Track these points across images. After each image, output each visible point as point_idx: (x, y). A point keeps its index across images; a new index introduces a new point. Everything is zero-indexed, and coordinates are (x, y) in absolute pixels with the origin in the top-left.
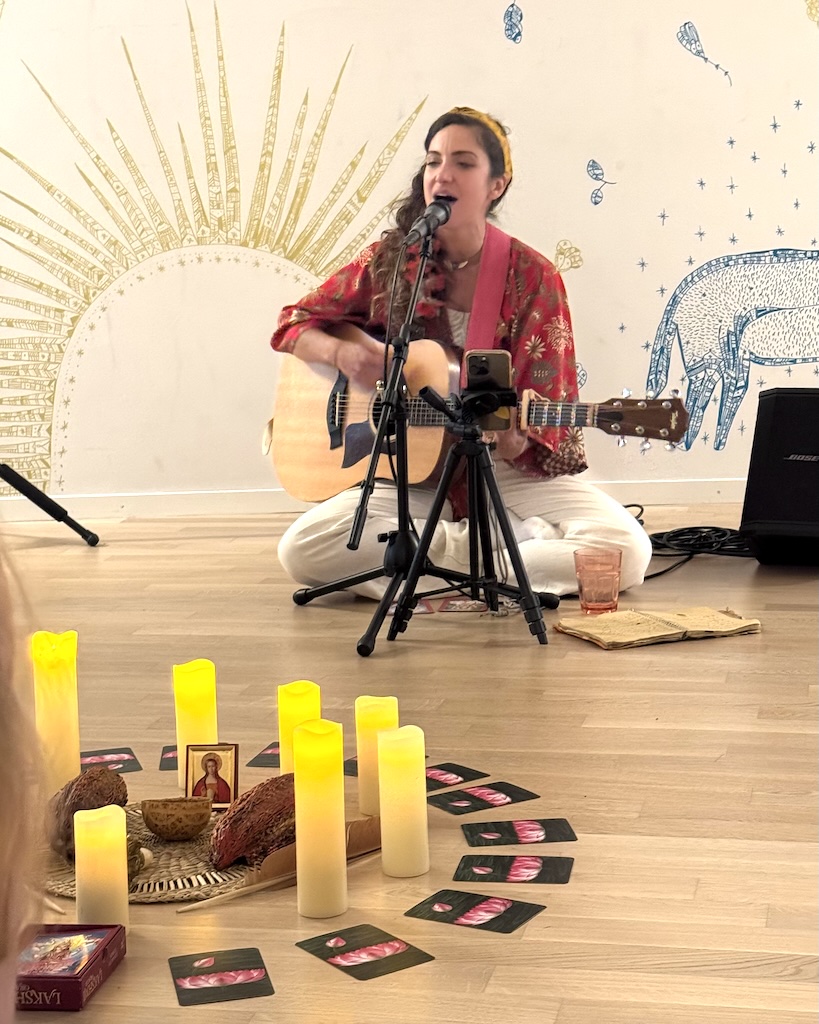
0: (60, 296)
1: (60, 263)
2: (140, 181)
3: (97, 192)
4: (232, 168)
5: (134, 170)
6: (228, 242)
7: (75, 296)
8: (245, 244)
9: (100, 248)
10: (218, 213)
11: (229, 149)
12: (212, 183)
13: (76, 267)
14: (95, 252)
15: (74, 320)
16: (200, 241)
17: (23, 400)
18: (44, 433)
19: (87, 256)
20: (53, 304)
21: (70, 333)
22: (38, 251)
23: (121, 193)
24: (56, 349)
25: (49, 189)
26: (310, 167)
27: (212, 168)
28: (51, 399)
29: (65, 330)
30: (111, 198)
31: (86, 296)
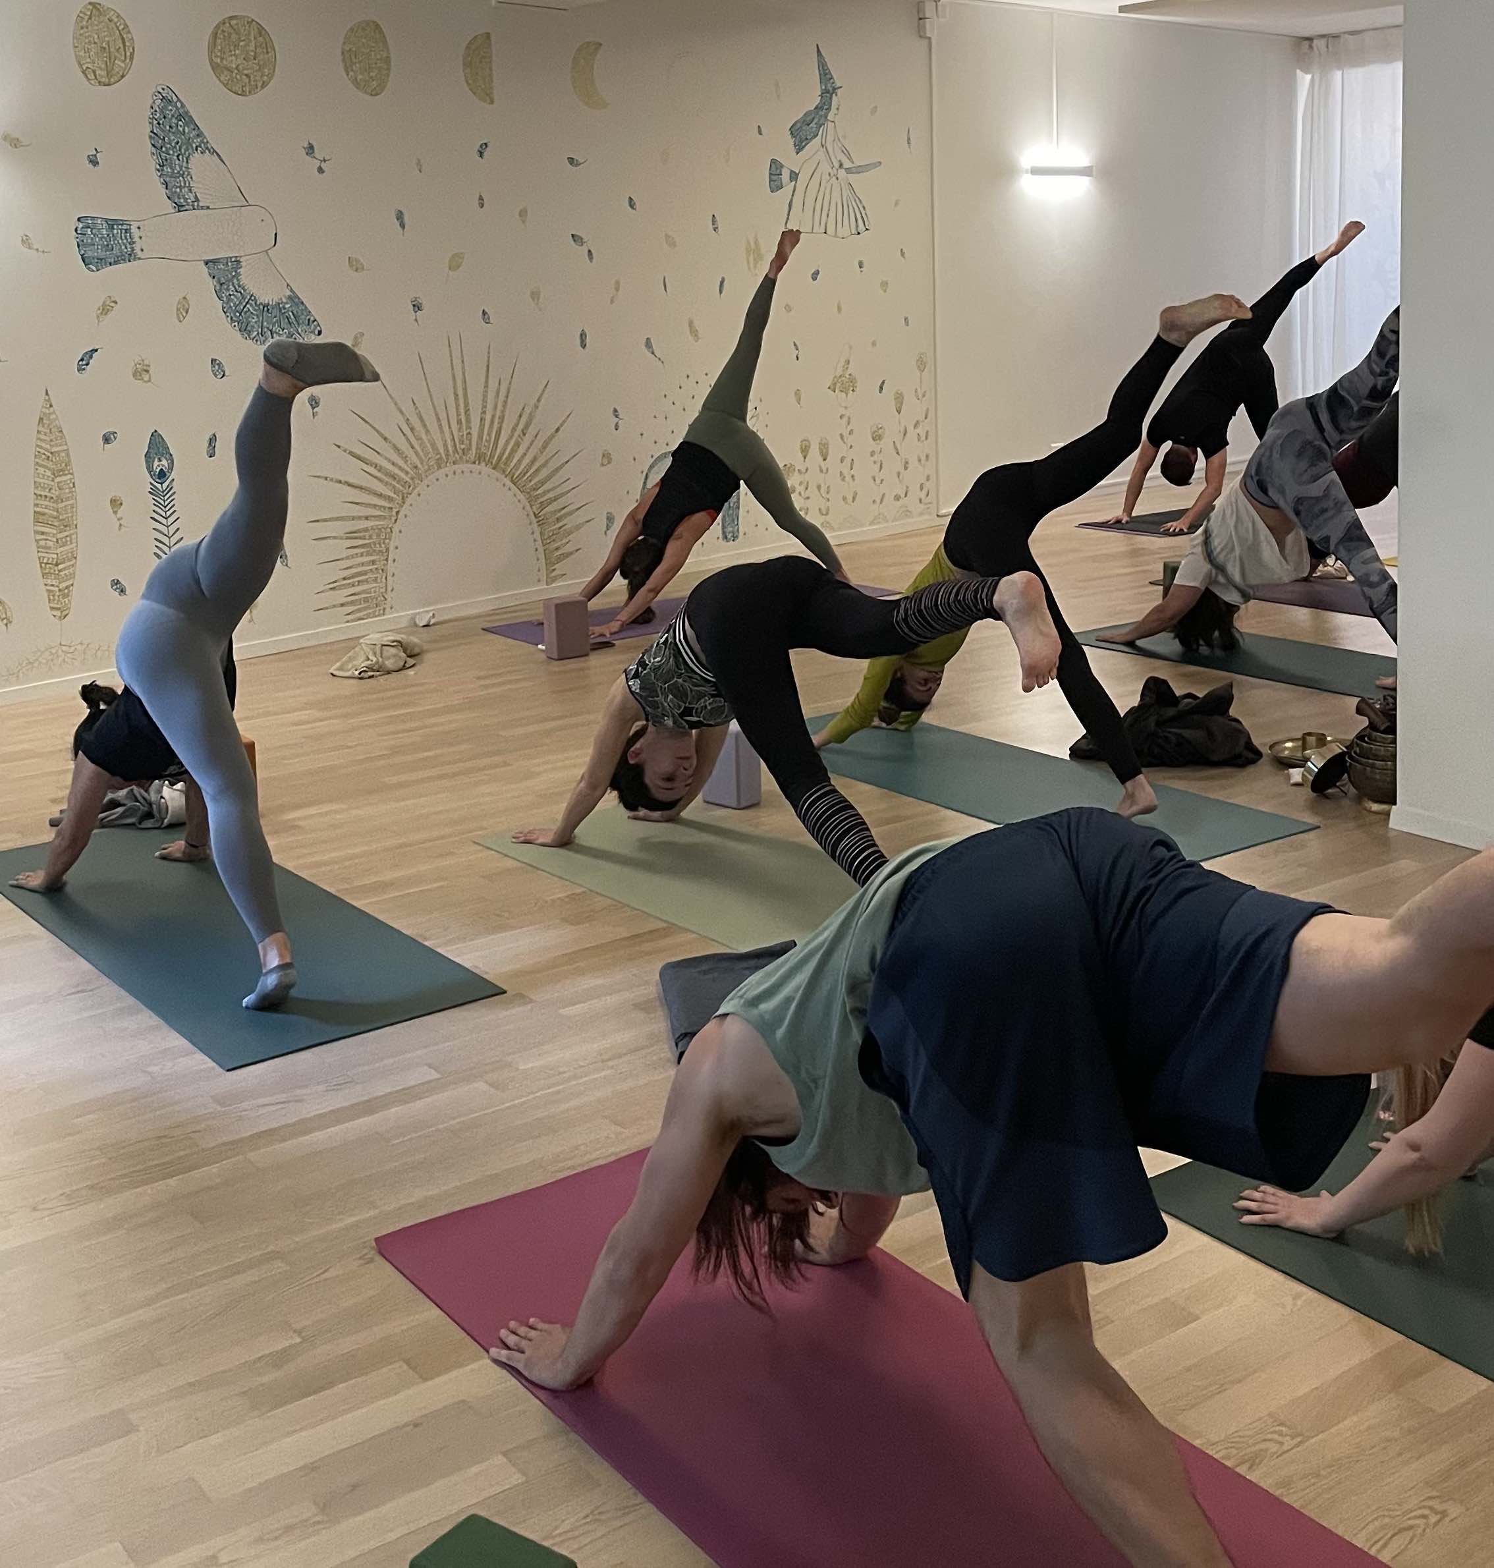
0: (390, 499)
1: (390, 480)
2: (427, 432)
3: (408, 439)
4: (468, 421)
5: (425, 426)
6: (467, 462)
7: (399, 499)
8: (474, 463)
9: (409, 470)
10: (463, 446)
11: (467, 411)
12: (460, 430)
13: (398, 482)
14: (407, 473)
15: (398, 513)
16: (454, 463)
17: (373, 562)
18: (384, 580)
19: (403, 475)
20: (386, 504)
21: (396, 520)
22: (379, 475)
23: (419, 439)
24: (389, 530)
25: (385, 439)
26: (502, 418)
27: (459, 422)
28: (387, 560)
29: (393, 519)
30: (412, 439)
31: (403, 498)
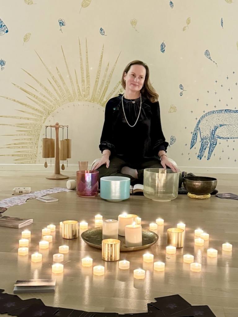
0: (42, 112)
1: (42, 104)
2: (64, 84)
3: (52, 86)
4: (88, 82)
5: (63, 80)
6: (86, 101)
7: (46, 113)
8: (90, 101)
9: (53, 100)
10: (84, 93)
11: (88, 76)
12: (83, 85)
13: (46, 105)
14: (51, 101)
15: (45, 119)
16: (79, 100)
17: (31, 139)
18: (36, 148)
19: (49, 102)
20: (40, 114)
22: (36, 100)
23: (59, 86)
24: (40, 126)
25: (40, 84)
26: (109, 82)
27: (83, 81)
28: (38, 139)
29: (43, 121)
30: (56, 87)
31: (49, 113)
